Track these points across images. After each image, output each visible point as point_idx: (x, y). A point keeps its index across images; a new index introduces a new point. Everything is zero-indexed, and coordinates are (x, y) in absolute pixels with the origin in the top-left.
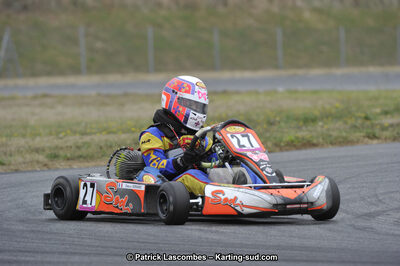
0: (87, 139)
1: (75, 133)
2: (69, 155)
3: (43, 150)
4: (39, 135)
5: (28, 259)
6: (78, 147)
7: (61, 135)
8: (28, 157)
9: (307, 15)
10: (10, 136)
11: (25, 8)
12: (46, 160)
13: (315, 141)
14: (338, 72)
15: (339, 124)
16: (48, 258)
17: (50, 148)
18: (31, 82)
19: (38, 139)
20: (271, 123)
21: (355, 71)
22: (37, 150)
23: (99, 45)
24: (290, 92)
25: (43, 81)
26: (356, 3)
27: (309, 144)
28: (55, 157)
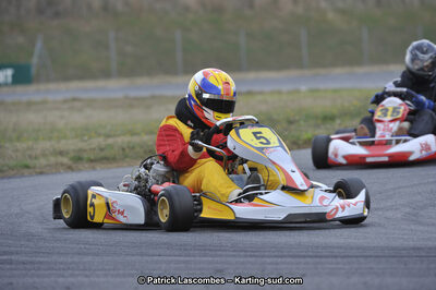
0: (110, 141)
1: (99, 135)
2: (92, 157)
3: (67, 153)
4: (65, 137)
5: (42, 259)
6: (102, 150)
7: (86, 138)
8: (52, 160)
9: (331, 16)
10: (36, 140)
11: (57, 15)
12: (70, 163)
14: (359, 70)
16: (62, 259)
17: (74, 151)
18: (62, 86)
19: (63, 142)
20: (291, 122)
21: (375, 69)
22: (61, 153)
23: (129, 49)
24: (312, 91)
25: (74, 85)
26: (379, 3)
28: (78, 159)
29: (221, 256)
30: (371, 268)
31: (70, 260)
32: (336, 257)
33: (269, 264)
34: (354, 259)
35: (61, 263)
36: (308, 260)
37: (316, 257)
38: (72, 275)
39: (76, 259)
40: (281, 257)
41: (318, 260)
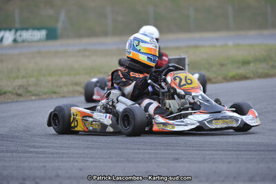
1: (101, 73)
3: (81, 84)
4: (79, 74)
5: (64, 151)
7: (92, 74)
8: (71, 88)
10: (61, 75)
13: (248, 75)
14: (266, 32)
15: (264, 65)
18: (77, 41)
19: (78, 77)
20: (222, 65)
22: (77, 84)
23: (120, 18)
24: (236, 45)
25: (85, 41)
27: (244, 78)
29: (177, 150)
30: (273, 158)
31: (81, 152)
32: (250, 151)
33: (208, 155)
34: (262, 152)
35: (77, 154)
36: (232, 152)
37: (238, 151)
38: (83, 161)
39: (86, 151)
40: (216, 150)
41: (239, 153)
